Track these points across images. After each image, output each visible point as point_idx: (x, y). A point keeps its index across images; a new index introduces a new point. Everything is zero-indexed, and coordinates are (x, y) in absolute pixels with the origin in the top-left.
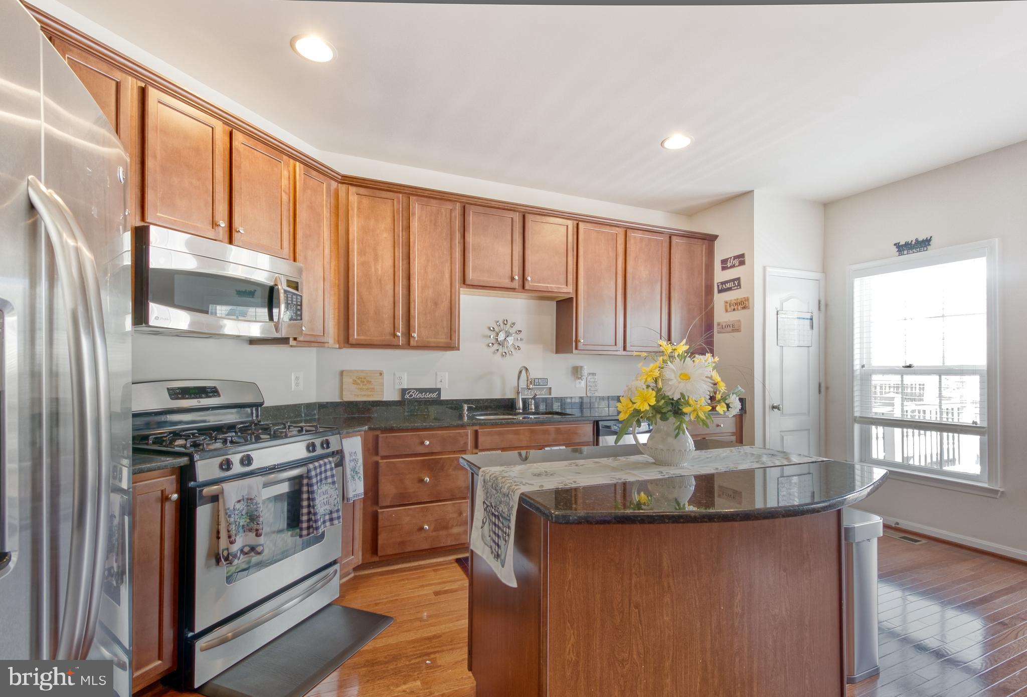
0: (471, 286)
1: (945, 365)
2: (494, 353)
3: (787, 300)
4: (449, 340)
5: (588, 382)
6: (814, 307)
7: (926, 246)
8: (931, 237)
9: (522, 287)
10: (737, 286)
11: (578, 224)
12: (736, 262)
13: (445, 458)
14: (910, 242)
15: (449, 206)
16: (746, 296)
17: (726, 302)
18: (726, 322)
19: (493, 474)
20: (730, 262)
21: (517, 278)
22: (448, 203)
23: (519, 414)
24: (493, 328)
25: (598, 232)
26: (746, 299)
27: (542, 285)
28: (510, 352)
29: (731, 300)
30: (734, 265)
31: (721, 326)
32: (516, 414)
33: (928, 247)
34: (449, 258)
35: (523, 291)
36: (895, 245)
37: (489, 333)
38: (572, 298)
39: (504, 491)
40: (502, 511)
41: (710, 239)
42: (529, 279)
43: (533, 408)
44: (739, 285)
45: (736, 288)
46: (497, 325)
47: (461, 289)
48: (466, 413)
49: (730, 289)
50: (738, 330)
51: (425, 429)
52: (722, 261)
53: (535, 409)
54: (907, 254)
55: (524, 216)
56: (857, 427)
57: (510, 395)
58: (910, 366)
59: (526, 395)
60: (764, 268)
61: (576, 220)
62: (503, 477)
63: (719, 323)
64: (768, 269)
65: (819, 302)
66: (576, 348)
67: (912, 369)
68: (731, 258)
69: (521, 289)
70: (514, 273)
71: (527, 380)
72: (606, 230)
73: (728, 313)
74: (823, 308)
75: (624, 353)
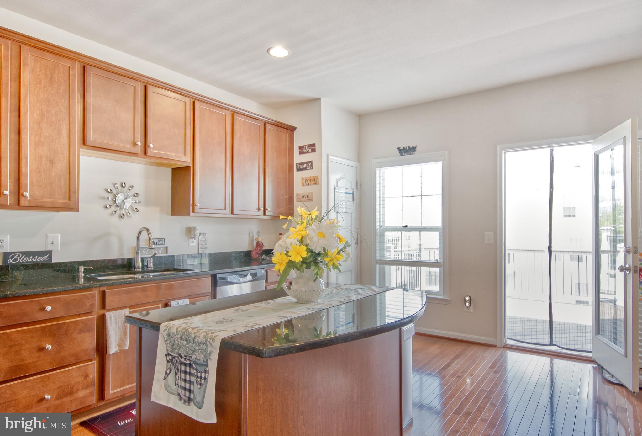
0: (91, 148)
1: (422, 225)
2: (112, 214)
3: (340, 179)
4: (67, 201)
5: (199, 241)
6: (354, 186)
7: (414, 151)
8: (416, 146)
9: (143, 153)
10: (310, 167)
11: (194, 102)
12: (310, 149)
13: (69, 322)
14: (405, 148)
15: (68, 63)
16: (316, 175)
17: (303, 179)
18: (302, 193)
19: (180, 327)
20: (305, 149)
21: (139, 143)
22: (68, 61)
23: (139, 272)
24: (111, 190)
25: (211, 111)
26: (317, 177)
27: (162, 153)
28: (128, 214)
29: (306, 177)
30: (308, 151)
31: (299, 196)
32: (135, 273)
33: (415, 152)
34: (67, 117)
35: (145, 156)
36: (398, 148)
37: (107, 195)
38: (189, 167)
39: (199, 340)
40: (196, 358)
41: (291, 129)
42: (151, 146)
43: (152, 266)
44: (312, 166)
45: (309, 168)
46: (115, 187)
47: (80, 149)
48: (83, 275)
49: (305, 169)
50: (311, 200)
51: (46, 294)
52: (299, 147)
53: (153, 267)
54: (405, 155)
55: (145, 87)
56: (378, 266)
57: (127, 255)
58: (406, 226)
59: (144, 255)
60: (328, 155)
61: (193, 98)
62: (193, 328)
63: (298, 194)
64: (330, 157)
65: (357, 182)
66: (193, 211)
67: (407, 228)
68: (306, 146)
69: (143, 155)
70: (136, 139)
71: (149, 241)
72: (217, 111)
73: (304, 187)
74: (359, 186)
75: (232, 216)
